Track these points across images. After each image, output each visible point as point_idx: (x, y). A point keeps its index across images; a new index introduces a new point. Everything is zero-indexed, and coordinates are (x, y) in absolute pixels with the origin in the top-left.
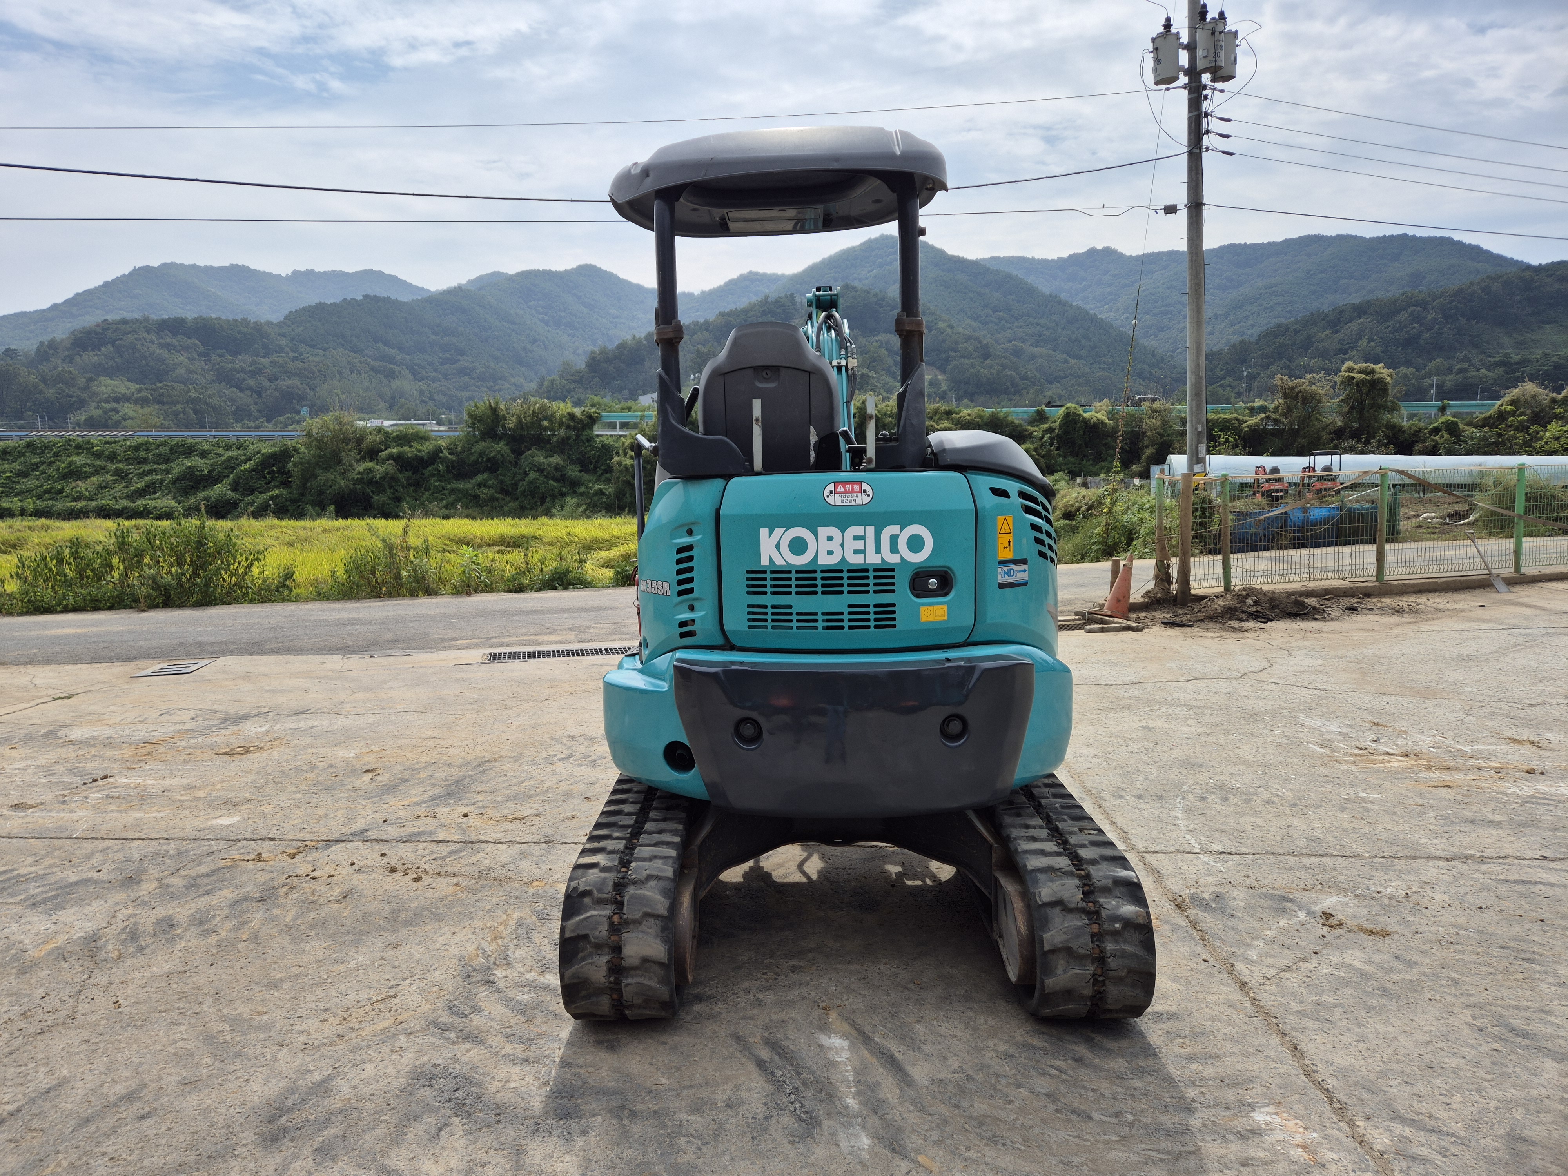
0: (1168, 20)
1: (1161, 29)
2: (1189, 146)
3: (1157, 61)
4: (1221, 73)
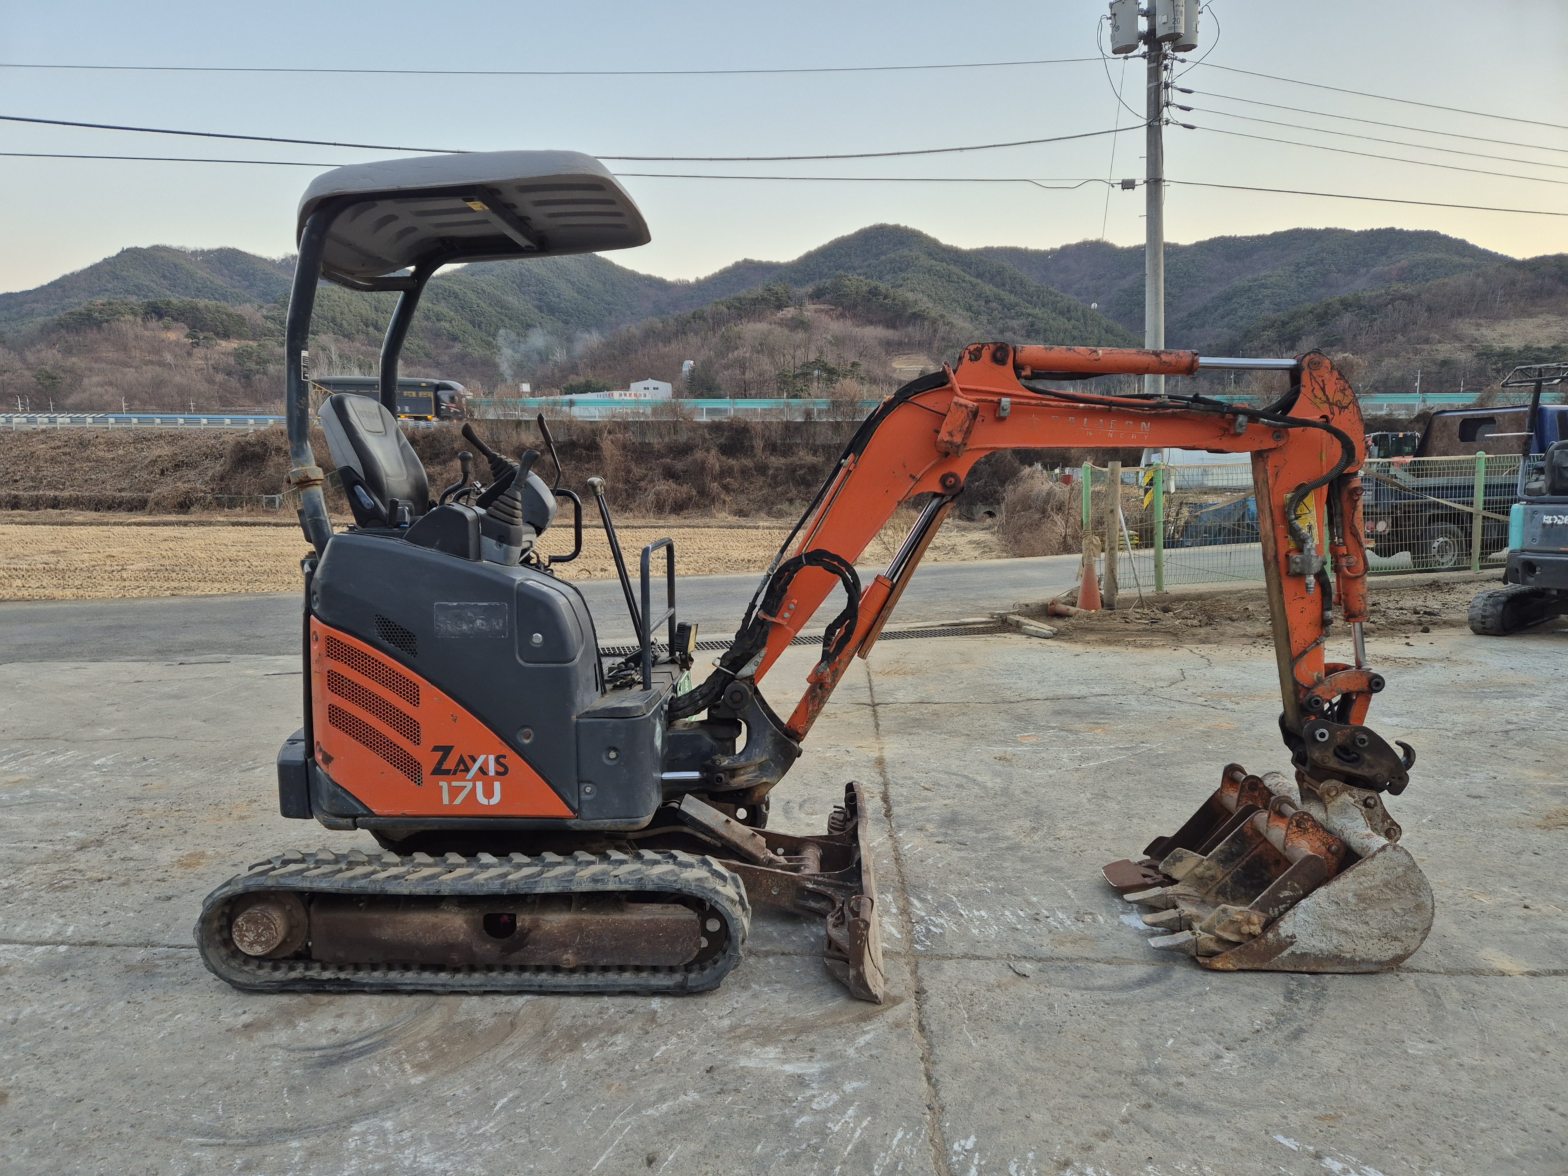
2: (1148, 118)
3: (1115, 27)
4: (1182, 41)
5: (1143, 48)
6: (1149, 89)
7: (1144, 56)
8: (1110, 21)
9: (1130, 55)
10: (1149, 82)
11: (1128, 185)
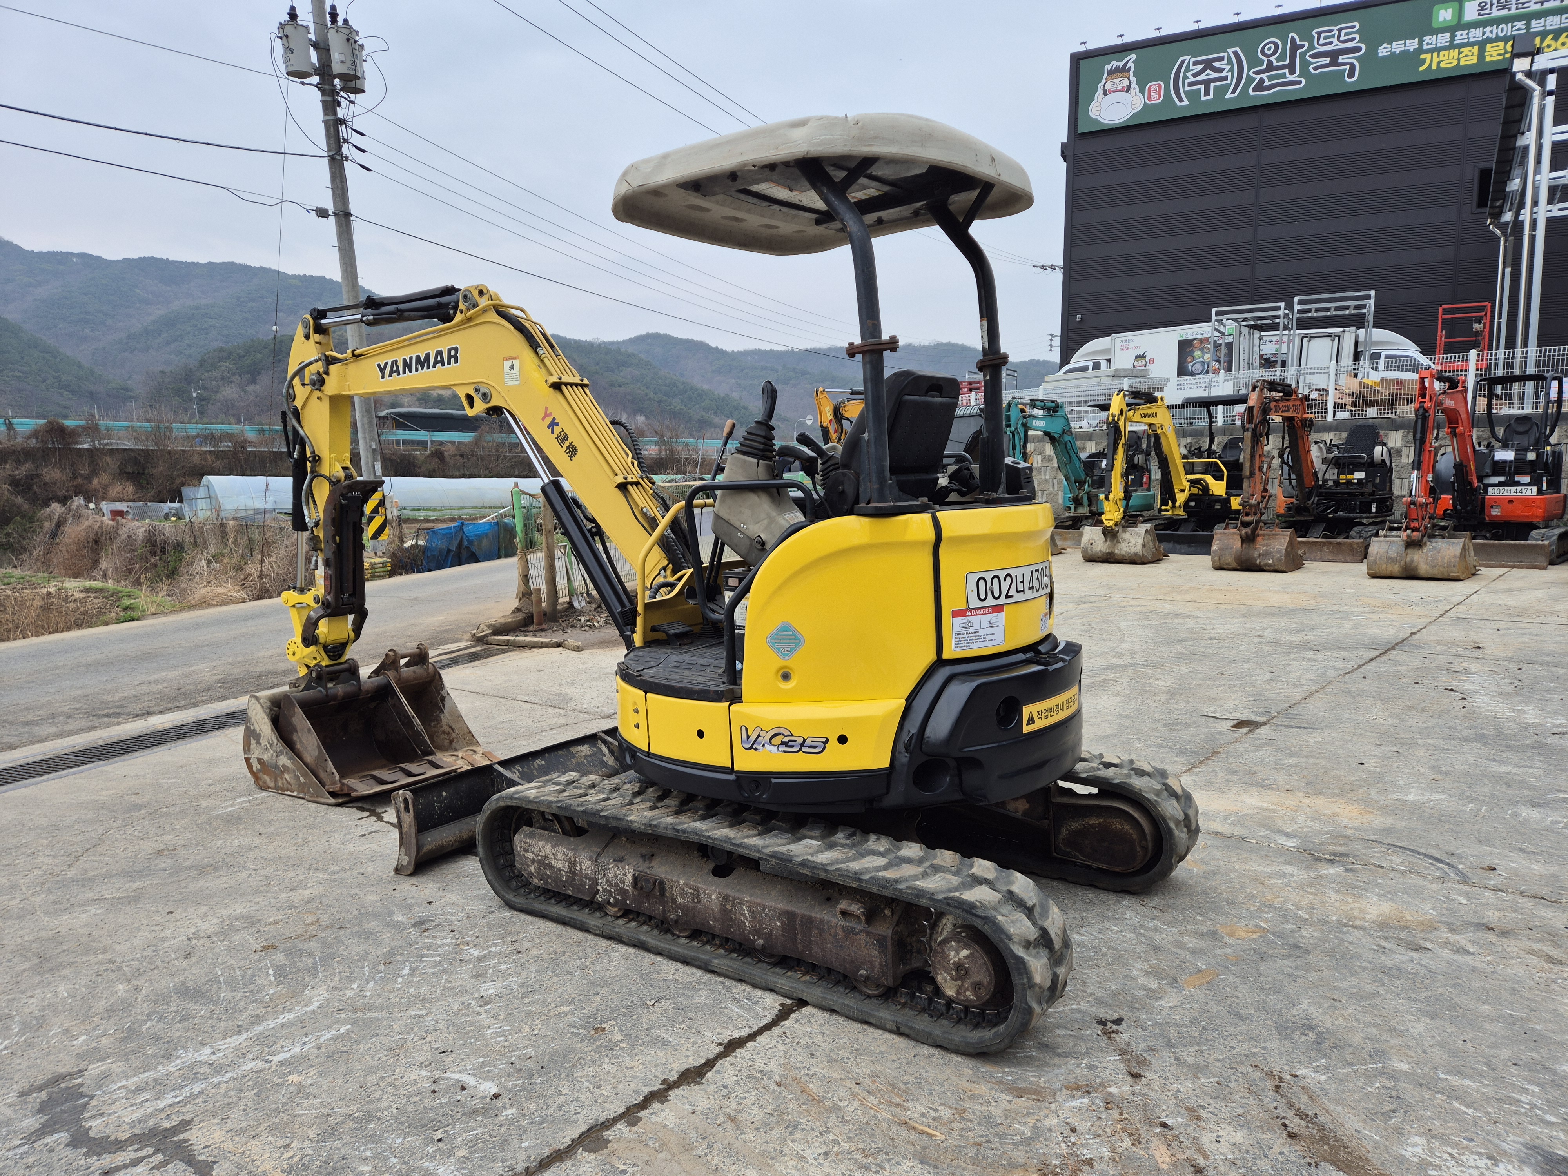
0: (293, 8)
1: (287, 17)
2: (329, 150)
3: (289, 50)
4: (352, 84)
6: (326, 122)
7: (317, 86)
8: (281, 41)
9: (303, 81)
10: (325, 115)
11: (322, 213)
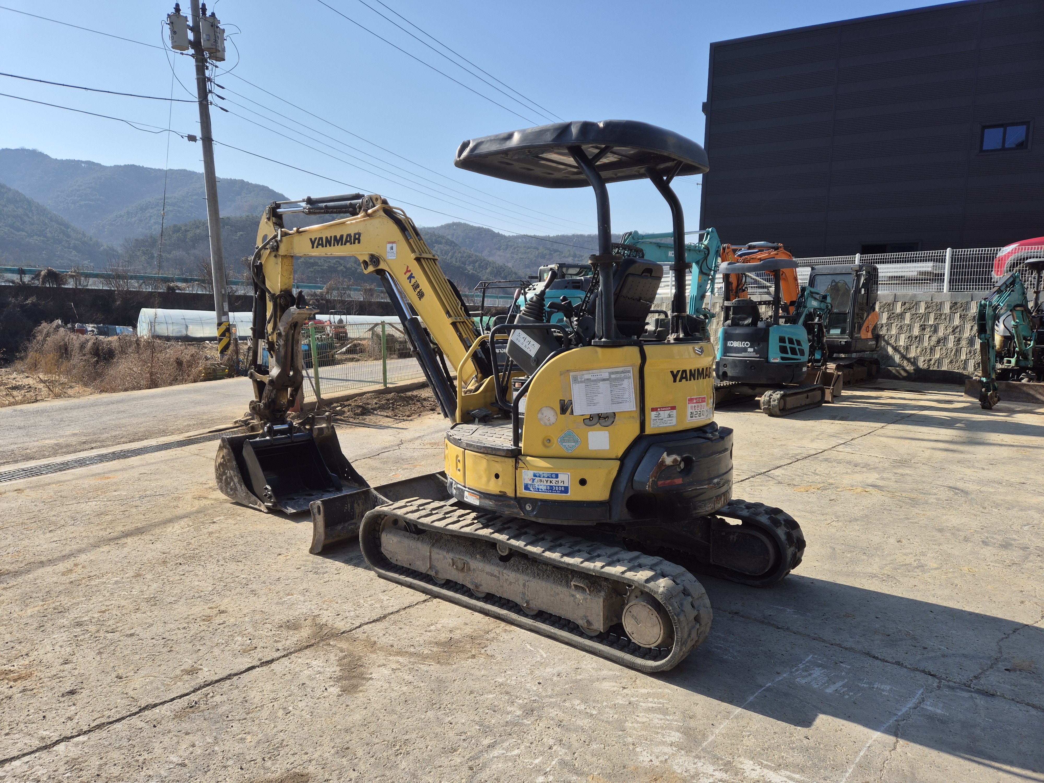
0: (177, 5)
2: (199, 98)
3: (174, 32)
4: (216, 55)
5: (191, 51)
6: (198, 79)
7: (192, 56)
8: (169, 26)
9: (184, 52)
10: (197, 74)
11: (192, 138)
